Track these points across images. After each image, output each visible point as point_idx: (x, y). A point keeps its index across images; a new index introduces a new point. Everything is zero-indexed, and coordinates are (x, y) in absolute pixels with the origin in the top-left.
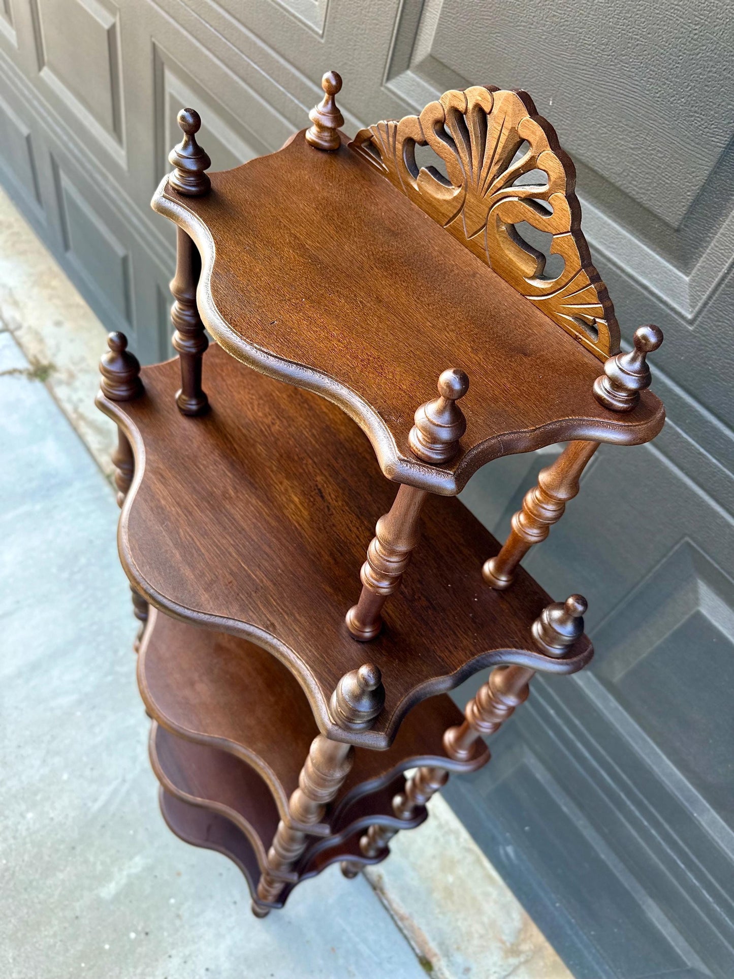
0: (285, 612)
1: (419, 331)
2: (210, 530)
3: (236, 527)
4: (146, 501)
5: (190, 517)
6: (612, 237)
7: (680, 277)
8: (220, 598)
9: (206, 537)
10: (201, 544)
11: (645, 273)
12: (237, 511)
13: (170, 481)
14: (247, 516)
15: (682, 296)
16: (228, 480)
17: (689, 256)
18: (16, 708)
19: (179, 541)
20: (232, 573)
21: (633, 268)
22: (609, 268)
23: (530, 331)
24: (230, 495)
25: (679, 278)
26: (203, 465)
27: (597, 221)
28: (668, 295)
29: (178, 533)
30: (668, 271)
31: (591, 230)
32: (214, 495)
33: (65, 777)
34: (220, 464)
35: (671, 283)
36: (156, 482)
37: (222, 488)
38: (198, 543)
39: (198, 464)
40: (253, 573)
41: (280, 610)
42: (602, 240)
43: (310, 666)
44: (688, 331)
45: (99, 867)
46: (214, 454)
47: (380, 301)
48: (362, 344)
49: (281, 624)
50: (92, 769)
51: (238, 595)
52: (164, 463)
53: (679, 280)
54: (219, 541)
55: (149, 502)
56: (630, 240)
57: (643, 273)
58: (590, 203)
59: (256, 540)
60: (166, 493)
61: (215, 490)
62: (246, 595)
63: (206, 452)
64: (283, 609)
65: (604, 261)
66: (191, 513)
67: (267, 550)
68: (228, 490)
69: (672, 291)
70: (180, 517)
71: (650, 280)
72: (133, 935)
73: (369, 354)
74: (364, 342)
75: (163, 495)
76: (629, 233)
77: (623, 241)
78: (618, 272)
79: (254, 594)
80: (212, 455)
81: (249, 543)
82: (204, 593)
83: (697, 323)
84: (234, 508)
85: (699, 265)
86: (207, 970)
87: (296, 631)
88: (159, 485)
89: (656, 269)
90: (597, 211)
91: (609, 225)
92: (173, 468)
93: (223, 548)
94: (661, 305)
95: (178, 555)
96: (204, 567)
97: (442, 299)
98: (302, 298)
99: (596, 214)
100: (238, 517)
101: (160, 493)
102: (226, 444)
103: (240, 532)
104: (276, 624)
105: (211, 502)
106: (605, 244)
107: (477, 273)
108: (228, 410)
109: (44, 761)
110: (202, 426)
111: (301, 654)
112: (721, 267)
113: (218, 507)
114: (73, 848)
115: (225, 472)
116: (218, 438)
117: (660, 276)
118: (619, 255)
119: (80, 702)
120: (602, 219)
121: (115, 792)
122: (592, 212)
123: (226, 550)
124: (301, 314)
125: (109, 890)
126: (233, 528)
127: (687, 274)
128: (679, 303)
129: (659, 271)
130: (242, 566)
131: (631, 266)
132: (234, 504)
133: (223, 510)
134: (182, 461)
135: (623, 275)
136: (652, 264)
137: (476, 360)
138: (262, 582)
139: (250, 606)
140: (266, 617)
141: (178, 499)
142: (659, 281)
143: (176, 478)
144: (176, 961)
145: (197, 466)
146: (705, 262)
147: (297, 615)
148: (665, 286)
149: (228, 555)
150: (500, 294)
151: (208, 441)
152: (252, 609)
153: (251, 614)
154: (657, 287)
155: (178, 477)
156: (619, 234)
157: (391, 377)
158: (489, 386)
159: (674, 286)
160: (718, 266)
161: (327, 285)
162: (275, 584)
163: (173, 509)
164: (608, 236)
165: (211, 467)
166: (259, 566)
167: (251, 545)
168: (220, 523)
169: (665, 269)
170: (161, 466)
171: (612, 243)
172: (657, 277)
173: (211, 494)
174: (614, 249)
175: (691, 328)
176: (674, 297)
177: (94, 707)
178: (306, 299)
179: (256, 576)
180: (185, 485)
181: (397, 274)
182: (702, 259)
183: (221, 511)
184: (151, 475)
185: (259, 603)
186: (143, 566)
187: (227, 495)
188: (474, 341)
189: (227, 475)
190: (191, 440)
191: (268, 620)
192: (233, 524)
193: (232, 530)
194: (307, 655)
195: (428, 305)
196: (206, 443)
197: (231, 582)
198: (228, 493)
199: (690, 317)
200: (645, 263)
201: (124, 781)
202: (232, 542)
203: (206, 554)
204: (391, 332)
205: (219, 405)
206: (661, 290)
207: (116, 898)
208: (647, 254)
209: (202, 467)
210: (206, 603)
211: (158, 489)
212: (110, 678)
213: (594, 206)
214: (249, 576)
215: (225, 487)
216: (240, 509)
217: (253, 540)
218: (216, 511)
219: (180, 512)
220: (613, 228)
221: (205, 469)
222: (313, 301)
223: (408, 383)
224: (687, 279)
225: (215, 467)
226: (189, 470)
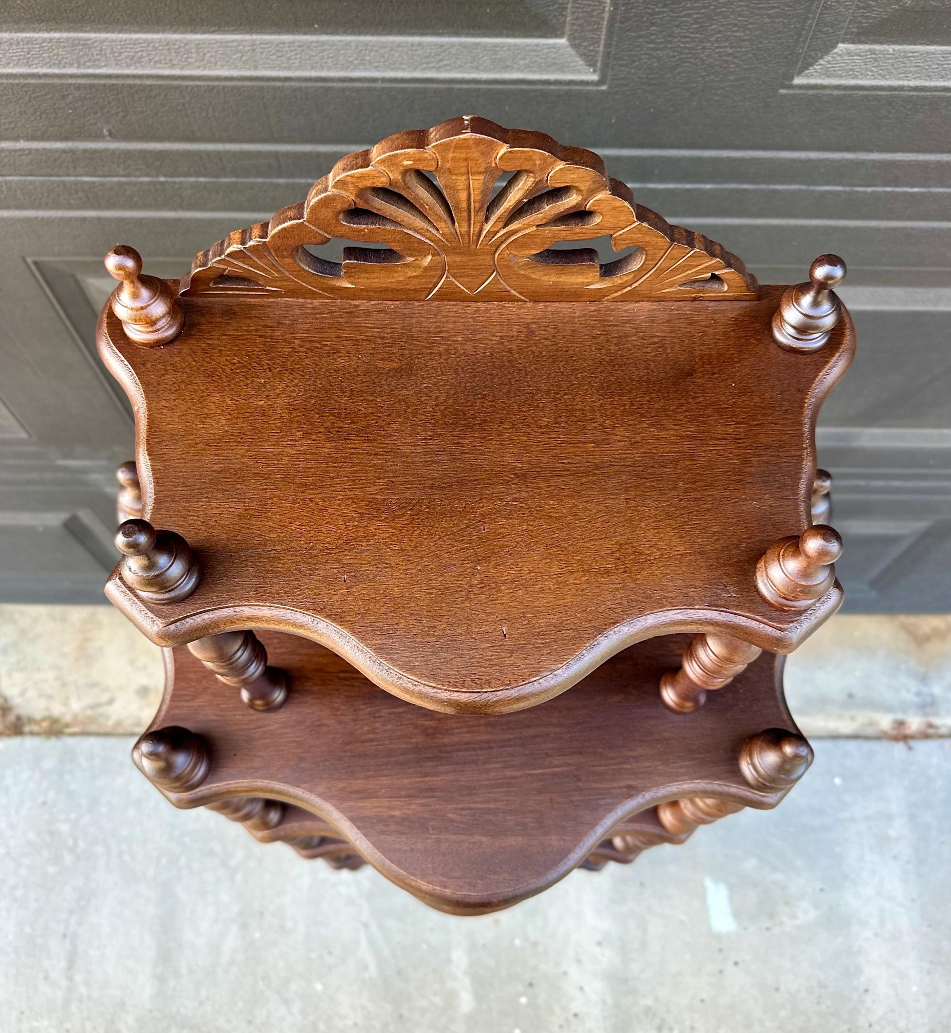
0: (621, 763)
1: (597, 467)
2: (468, 781)
3: (481, 749)
4: (383, 832)
5: (435, 794)
6: (436, 55)
7: (554, 44)
8: (565, 823)
9: (474, 791)
10: (481, 803)
11: (507, 67)
12: (458, 733)
13: (370, 786)
14: (472, 726)
15: (571, 62)
16: (409, 716)
17: (550, 17)
18: (201, 1003)
19: (462, 825)
20: (540, 792)
21: (490, 71)
22: (458, 89)
23: (656, 340)
24: (431, 727)
25: (554, 46)
26: (369, 732)
27: (400, 49)
28: (553, 72)
29: (452, 821)
30: (534, 48)
31: (401, 64)
32: (420, 746)
33: (319, 987)
34: (378, 711)
35: (548, 57)
36: (362, 805)
37: (416, 731)
38: (479, 806)
39: (364, 737)
40: (553, 767)
41: (616, 767)
42: (425, 66)
43: (697, 779)
44: (603, 92)
45: (438, 1000)
46: (360, 710)
47: (524, 475)
48: (589, 548)
49: (632, 777)
50: (330, 953)
51: (572, 802)
52: (339, 779)
53: (555, 48)
54: (489, 780)
55: (387, 829)
56: (460, 44)
57: (506, 68)
58: (373, 34)
59: (511, 737)
60: (385, 802)
61: (414, 740)
62: (577, 793)
63: (351, 717)
64: (616, 764)
65: (445, 86)
66: (431, 789)
67: (530, 732)
68: (422, 725)
69: (556, 64)
70: (430, 805)
71: (519, 70)
72: (523, 1000)
73: (609, 552)
74: (588, 545)
75: (387, 807)
76: (453, 36)
77: (453, 51)
78: (473, 86)
79: (581, 784)
80: (361, 713)
81: (510, 746)
82: (548, 837)
83: (609, 78)
84: (452, 734)
85: (569, 19)
86: (599, 944)
87: (649, 767)
88: (367, 804)
89: (518, 54)
90: (391, 38)
91: (420, 44)
92: (353, 771)
93: (501, 781)
94: (552, 87)
95: (484, 839)
96: (514, 818)
97: (554, 399)
98: (474, 568)
99: (393, 42)
100: (467, 737)
101: (381, 810)
102: (353, 686)
103: (491, 748)
104: (630, 783)
105: (430, 755)
106: (432, 67)
107: (528, 324)
108: (301, 651)
109: (286, 1002)
110: (309, 698)
111: (680, 779)
112: (601, 8)
113: (442, 752)
114: (401, 1016)
115: (394, 713)
116: (337, 690)
117: (528, 58)
118: (460, 68)
119: (244, 926)
120: (406, 42)
121: (371, 942)
122: (386, 42)
123: (505, 779)
124: (503, 588)
125: (466, 1002)
126: (479, 752)
127: (561, 36)
128: (574, 71)
129: (524, 53)
130: (537, 775)
131: (485, 70)
132: (447, 730)
133: (449, 748)
134: (348, 754)
135: (481, 86)
136: (510, 53)
137: (674, 435)
138: (569, 765)
139: (592, 797)
140: (615, 788)
141: (403, 793)
142: (532, 65)
143: (369, 777)
144: (573, 970)
145: (363, 742)
146: (574, 12)
147: (630, 753)
148: (543, 65)
149: (514, 781)
150: (577, 326)
151: (336, 705)
152: (598, 797)
153: (603, 802)
154: (534, 72)
155: (369, 773)
156: (441, 46)
157: (658, 553)
158: (722, 452)
159: (554, 58)
160: (596, 8)
161: (466, 522)
162: (580, 753)
163: (414, 807)
164: (429, 56)
165: (378, 725)
166: (548, 755)
167: (515, 746)
168: (465, 764)
169: (530, 48)
170: (341, 785)
171: (441, 60)
172: (526, 62)
173: (417, 749)
174: (447, 65)
175: (604, 88)
176: (562, 69)
177: (261, 914)
178: (479, 564)
179: (558, 766)
180: (386, 772)
181: (484, 421)
182: (569, 11)
183: (447, 752)
184: (346, 805)
185: (594, 785)
186: (474, 886)
187: (430, 731)
188: (642, 415)
189: (399, 713)
190: (322, 725)
191: (621, 788)
192: (474, 749)
193: (481, 755)
194: (683, 774)
195: (557, 423)
196: (338, 710)
197: (551, 800)
198: (427, 729)
199: (595, 77)
200: (499, 56)
201: (366, 925)
202: (498, 765)
203: (498, 805)
204: (584, 500)
205: (286, 657)
206: (541, 71)
207: (479, 998)
208: (496, 46)
209: (371, 736)
210: (562, 843)
211: (374, 807)
212: (239, 877)
213: (384, 35)
214: (554, 774)
215: (416, 727)
216: (457, 728)
217: (509, 740)
218: (445, 757)
219: (423, 801)
220: (429, 44)
221: (377, 733)
222: (487, 559)
223: (676, 540)
224: (563, 41)
225: (380, 720)
226: (366, 755)
